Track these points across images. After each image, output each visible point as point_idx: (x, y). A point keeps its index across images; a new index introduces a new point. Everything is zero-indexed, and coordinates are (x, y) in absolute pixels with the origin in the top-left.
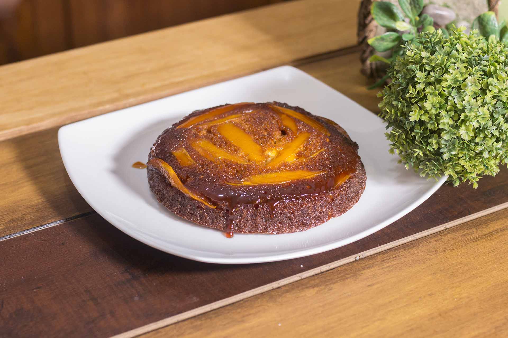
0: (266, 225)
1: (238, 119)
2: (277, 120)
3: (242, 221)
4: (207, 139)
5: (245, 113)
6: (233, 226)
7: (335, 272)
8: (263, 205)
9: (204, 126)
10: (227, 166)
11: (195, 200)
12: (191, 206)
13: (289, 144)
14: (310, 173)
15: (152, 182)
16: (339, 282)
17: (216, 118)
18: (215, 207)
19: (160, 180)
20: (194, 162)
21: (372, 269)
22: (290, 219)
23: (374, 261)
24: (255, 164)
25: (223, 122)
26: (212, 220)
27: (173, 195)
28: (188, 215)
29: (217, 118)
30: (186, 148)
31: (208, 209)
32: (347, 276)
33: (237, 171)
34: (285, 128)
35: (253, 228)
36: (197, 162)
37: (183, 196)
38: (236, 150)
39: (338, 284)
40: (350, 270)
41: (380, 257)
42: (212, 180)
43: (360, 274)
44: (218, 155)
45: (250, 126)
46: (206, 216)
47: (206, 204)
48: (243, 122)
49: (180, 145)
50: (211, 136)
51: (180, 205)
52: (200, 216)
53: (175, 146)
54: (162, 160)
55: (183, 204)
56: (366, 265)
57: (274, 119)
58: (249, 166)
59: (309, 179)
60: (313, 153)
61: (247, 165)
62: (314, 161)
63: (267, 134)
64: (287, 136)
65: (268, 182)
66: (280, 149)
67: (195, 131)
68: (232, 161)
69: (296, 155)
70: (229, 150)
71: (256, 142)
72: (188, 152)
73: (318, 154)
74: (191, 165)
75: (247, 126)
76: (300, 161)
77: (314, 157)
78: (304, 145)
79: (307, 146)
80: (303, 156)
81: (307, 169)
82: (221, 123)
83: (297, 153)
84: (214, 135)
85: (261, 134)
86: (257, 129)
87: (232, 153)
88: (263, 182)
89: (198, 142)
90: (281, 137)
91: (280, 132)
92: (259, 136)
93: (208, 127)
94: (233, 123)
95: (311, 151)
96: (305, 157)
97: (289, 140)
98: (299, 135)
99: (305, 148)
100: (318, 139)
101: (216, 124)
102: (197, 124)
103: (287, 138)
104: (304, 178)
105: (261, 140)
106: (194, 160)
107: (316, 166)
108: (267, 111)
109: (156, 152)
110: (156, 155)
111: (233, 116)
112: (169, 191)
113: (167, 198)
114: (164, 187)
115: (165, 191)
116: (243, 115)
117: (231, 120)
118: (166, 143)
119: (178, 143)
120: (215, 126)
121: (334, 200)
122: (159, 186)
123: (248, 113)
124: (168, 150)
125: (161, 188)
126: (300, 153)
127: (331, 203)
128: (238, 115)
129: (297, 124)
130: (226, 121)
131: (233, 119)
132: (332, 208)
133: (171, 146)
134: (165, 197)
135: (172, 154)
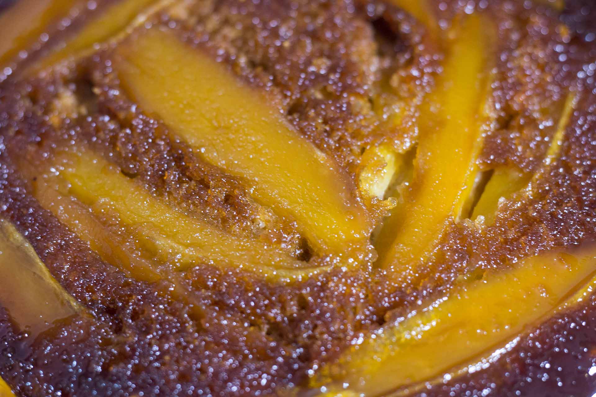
10: (220, 306)
13: (433, 107)
20: (75, 303)
25: (129, 30)
29: (99, 4)
30: (18, 216)
44: (162, 244)
48: (206, 7)
58: (320, 289)
59: (587, 304)
60: (546, 139)
61: (309, 285)
62: (569, 184)
63: (332, 69)
64: (407, 56)
65: (428, 372)
66: (408, 144)
67: (27, 103)
68: (236, 274)
69: (484, 163)
70: (207, 203)
71: (302, 131)
72: (31, 239)
73: (566, 138)
74: (66, 322)
75: (231, 33)
76: (515, 202)
77: (558, 159)
78: (497, 99)
79: (508, 98)
80: (516, 166)
81: (559, 244)
82: (121, 36)
83: (484, 154)
84: (114, 117)
85: (304, 71)
86: (278, 43)
87: (225, 221)
88: (406, 382)
89: (57, 170)
90: (387, 63)
91: (368, 31)
92: (304, 89)
93: (78, 65)
94: (172, 29)
95: (532, 123)
96: (521, 170)
97: (426, 79)
98: (452, 35)
99: (503, 109)
100: (535, 46)
101: (105, 46)
102: (24, 55)
103: (415, 73)
104: (568, 308)
105: (318, 114)
106: (69, 293)
107: (589, 220)
117: (155, 9)
120: (105, 58)
126: (497, 153)
130: (141, 19)
131: (165, 2)
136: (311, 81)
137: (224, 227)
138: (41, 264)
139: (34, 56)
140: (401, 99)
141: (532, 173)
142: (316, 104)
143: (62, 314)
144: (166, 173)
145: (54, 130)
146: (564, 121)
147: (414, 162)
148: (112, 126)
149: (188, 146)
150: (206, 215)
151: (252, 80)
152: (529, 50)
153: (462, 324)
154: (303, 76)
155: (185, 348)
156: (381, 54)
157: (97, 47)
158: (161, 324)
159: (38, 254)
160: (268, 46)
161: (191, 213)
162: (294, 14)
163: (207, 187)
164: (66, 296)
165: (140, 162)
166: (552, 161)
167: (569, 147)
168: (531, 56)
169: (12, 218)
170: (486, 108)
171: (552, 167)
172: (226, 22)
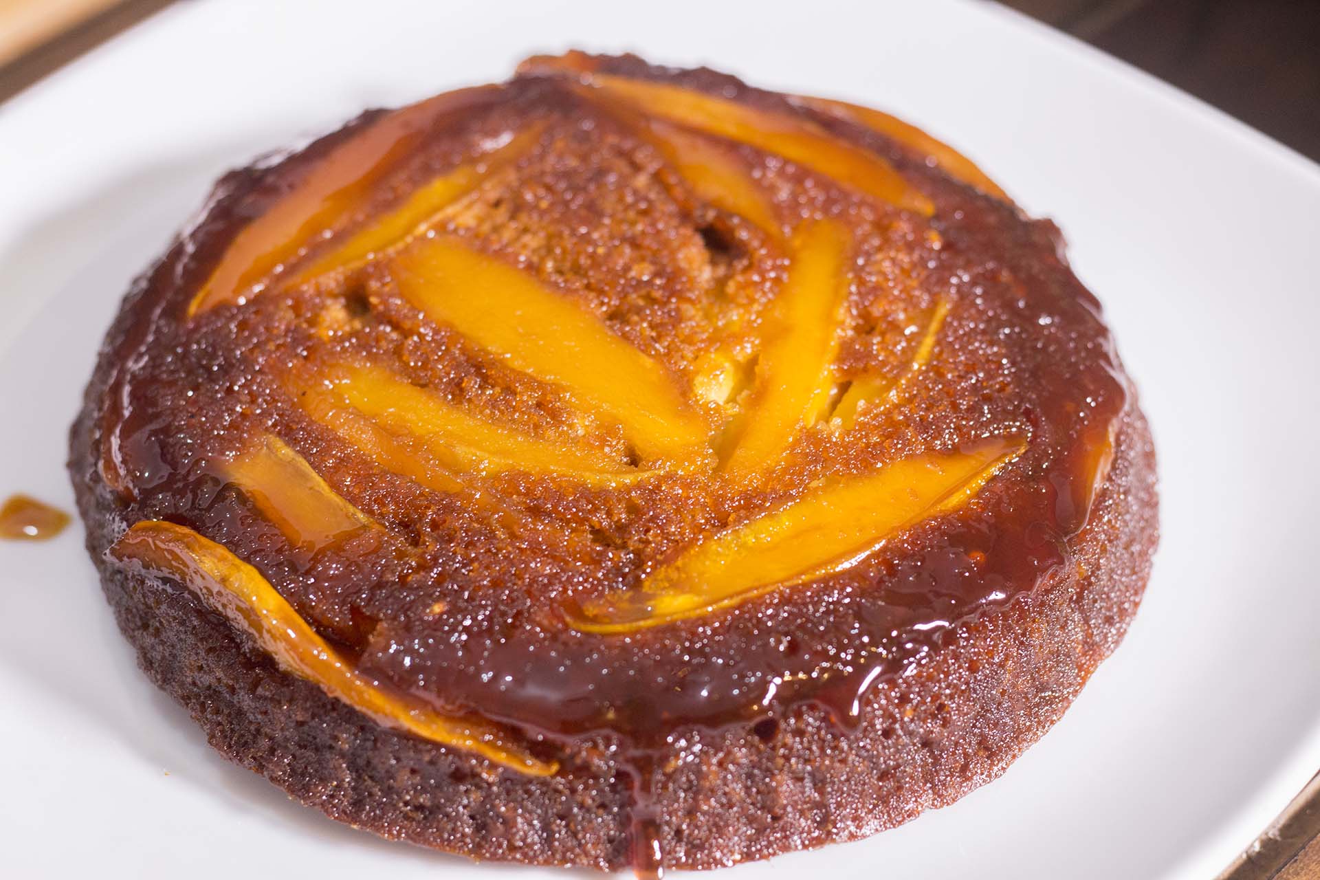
0: (821, 805)
1: (472, 204)
2: (653, 169)
3: (704, 813)
4: (372, 357)
5: (485, 154)
6: (661, 848)
8: (799, 715)
10: (536, 512)
11: (437, 745)
12: (413, 771)
13: (777, 314)
14: (956, 470)
15: (149, 640)
17: (360, 216)
18: (555, 768)
20: (361, 516)
22: (926, 744)
24: (670, 477)
25: (409, 239)
26: (543, 829)
27: (301, 724)
28: (406, 817)
29: (367, 214)
30: (287, 432)
31: (511, 782)
33: (598, 534)
34: (718, 217)
35: (760, 831)
36: (372, 513)
37: (362, 729)
38: (549, 406)
42: (498, 619)
44: (463, 452)
45: (547, 239)
46: (509, 814)
47: (502, 757)
48: (501, 215)
49: (242, 415)
51: (353, 767)
52: (472, 817)
53: (226, 428)
54: (186, 530)
55: (369, 763)
57: (637, 168)
58: (652, 492)
59: (965, 507)
60: (913, 344)
61: (639, 488)
62: (940, 390)
63: (657, 274)
64: (745, 262)
65: (781, 575)
66: (749, 349)
67: (290, 315)
68: (553, 480)
69: (840, 370)
70: (515, 409)
71: (625, 337)
72: (305, 453)
73: (938, 343)
74: (350, 536)
75: (532, 241)
76: (877, 406)
77: (928, 364)
78: (853, 304)
79: (867, 303)
80: (878, 371)
81: (930, 449)
82: (400, 245)
83: (840, 359)
84: (396, 327)
85: (624, 276)
86: (590, 249)
87: (536, 427)
88: (756, 584)
89: (331, 382)
90: (721, 271)
91: (698, 240)
92: (624, 296)
93: (347, 278)
94: (462, 237)
95: (896, 328)
96: (884, 377)
97: (768, 285)
98: (797, 243)
99: (860, 316)
100: (898, 250)
101: (380, 256)
102: (279, 269)
103: (756, 278)
104: (941, 511)
105: (643, 320)
106: (354, 505)
107: (964, 423)
108: (587, 125)
109: (135, 480)
110: (136, 491)
111: (438, 188)
112: (272, 699)
113: (266, 735)
114: (236, 679)
115: (245, 700)
116: (482, 169)
117: (438, 217)
118: (174, 420)
119: (231, 411)
120: (380, 268)
121: (1093, 579)
122: (201, 668)
123: (497, 152)
124: (197, 462)
125: (219, 680)
126: (857, 356)
127: (1080, 596)
128: (459, 178)
129: (757, 174)
130: (422, 228)
131: (450, 211)
132: (1086, 621)
133: (203, 430)
134: (252, 728)
135: (229, 487)
136: (632, 286)
137: (536, 434)
138: (320, 480)
139: (291, 270)
140: (739, 306)
141: (896, 379)
142: (639, 311)
143: (346, 527)
144: (466, 380)
145: (324, 344)
146: (934, 326)
147: (757, 369)
148: (394, 336)
149: (489, 353)
150: (514, 421)
151: (562, 285)
152: (892, 254)
153: (817, 528)
154: (622, 281)
155: (496, 554)
156: (713, 263)
157: (371, 256)
158: (465, 531)
159: (314, 468)
160: (578, 254)
161: (496, 422)
162: (607, 221)
163: (514, 393)
164: (351, 509)
165: (432, 369)
166: (920, 366)
167: (941, 352)
168: (893, 261)
169: (279, 434)
170: (841, 313)
171: (920, 372)
172: (525, 230)
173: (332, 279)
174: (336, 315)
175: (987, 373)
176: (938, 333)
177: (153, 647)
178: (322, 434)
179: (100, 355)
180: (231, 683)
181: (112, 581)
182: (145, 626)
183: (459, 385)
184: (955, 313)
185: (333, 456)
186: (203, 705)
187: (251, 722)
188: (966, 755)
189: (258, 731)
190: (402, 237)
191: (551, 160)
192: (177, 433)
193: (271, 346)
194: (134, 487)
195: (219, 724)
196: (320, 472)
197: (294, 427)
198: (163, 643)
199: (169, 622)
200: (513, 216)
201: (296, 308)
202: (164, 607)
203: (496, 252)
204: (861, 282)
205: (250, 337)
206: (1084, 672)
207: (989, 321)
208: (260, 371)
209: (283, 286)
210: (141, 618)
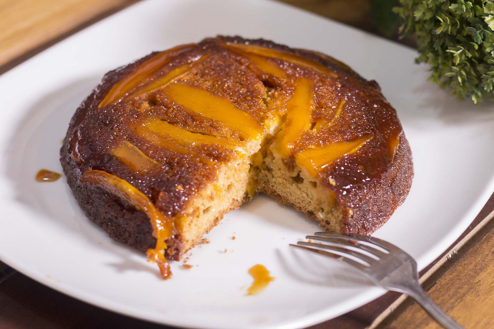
1: (188, 74)
2: (247, 64)
5: (192, 62)
7: (440, 289)
9: (141, 96)
15: (89, 207)
16: (456, 304)
17: (152, 79)
19: (107, 203)
20: (155, 162)
21: (489, 271)
23: (481, 255)
25: (168, 84)
27: (138, 226)
29: (155, 79)
30: (131, 139)
32: (462, 291)
36: (158, 161)
38: (214, 126)
39: (457, 308)
40: (459, 279)
41: (486, 247)
43: (477, 283)
44: (187, 141)
45: (213, 82)
48: (198, 77)
49: (116, 135)
50: (163, 109)
53: (111, 140)
56: (476, 266)
57: (241, 64)
60: (335, 111)
67: (131, 106)
69: (313, 117)
70: (203, 127)
72: (137, 146)
73: (343, 111)
75: (208, 83)
76: (326, 127)
77: (340, 117)
78: (315, 100)
79: (319, 100)
80: (324, 118)
82: (166, 85)
83: (313, 115)
84: (166, 106)
87: (210, 131)
89: (144, 124)
91: (262, 83)
92: (238, 97)
93: (149, 95)
94: (185, 82)
95: (329, 107)
96: (327, 119)
98: (296, 85)
99: (317, 103)
100: (328, 86)
101: (159, 89)
102: (127, 94)
103: (284, 92)
108: (225, 53)
109: (83, 157)
110: (83, 160)
111: (177, 71)
112: (129, 219)
113: (128, 231)
114: (118, 214)
115: (121, 221)
116: (191, 65)
117: (178, 77)
118: (94, 138)
119: (113, 134)
120: (159, 92)
121: (395, 179)
122: (106, 213)
123: (196, 61)
124: (102, 150)
125: (112, 216)
126: (317, 114)
127: (391, 184)
128: (184, 68)
129: (281, 66)
130: (173, 81)
131: (182, 76)
132: (393, 193)
133: (104, 140)
134: (123, 230)
135: (113, 156)
138: (142, 153)
139: (131, 94)
141: (331, 120)
143: (152, 166)
144: (188, 120)
145: (142, 113)
146: (341, 106)
148: (165, 109)
149: (195, 113)
150: (203, 131)
152: (326, 87)
154: (238, 93)
157: (156, 89)
159: (140, 149)
162: (232, 78)
163: (203, 123)
164: (152, 160)
167: (343, 113)
168: (327, 89)
169: (128, 140)
170: (312, 102)
171: (338, 118)
172: (206, 81)
173: (144, 95)
174: (146, 105)
175: (359, 118)
176: (342, 108)
177: (91, 209)
178: (142, 140)
179: (70, 124)
180: (116, 215)
181: (76, 190)
182: (88, 203)
183: (186, 122)
184: (347, 103)
185: (145, 146)
186: (107, 225)
187: (123, 228)
188: (359, 229)
189: (125, 230)
190: (166, 83)
191: (213, 62)
192: (96, 142)
193: (125, 115)
194: (83, 159)
195: (113, 229)
196: (142, 150)
197: (133, 138)
198: (94, 207)
199: (96, 199)
200: (202, 77)
201: (133, 104)
202: (94, 194)
203: (197, 86)
204: (317, 94)
205: (118, 113)
206: (393, 209)
207: (358, 105)
208: (122, 123)
209: (128, 99)
210: (86, 201)
